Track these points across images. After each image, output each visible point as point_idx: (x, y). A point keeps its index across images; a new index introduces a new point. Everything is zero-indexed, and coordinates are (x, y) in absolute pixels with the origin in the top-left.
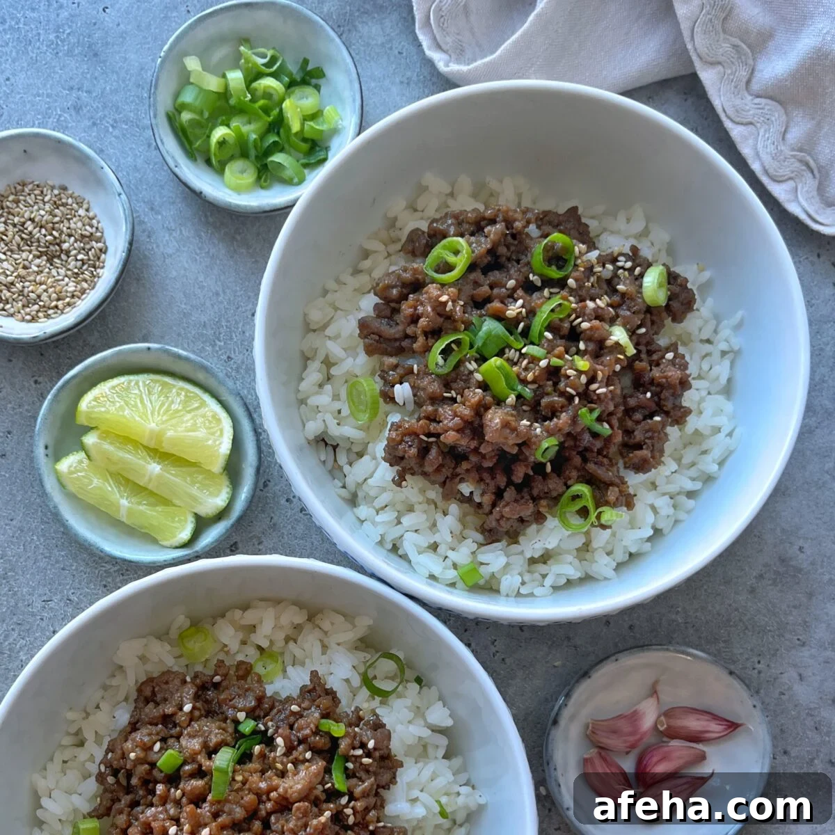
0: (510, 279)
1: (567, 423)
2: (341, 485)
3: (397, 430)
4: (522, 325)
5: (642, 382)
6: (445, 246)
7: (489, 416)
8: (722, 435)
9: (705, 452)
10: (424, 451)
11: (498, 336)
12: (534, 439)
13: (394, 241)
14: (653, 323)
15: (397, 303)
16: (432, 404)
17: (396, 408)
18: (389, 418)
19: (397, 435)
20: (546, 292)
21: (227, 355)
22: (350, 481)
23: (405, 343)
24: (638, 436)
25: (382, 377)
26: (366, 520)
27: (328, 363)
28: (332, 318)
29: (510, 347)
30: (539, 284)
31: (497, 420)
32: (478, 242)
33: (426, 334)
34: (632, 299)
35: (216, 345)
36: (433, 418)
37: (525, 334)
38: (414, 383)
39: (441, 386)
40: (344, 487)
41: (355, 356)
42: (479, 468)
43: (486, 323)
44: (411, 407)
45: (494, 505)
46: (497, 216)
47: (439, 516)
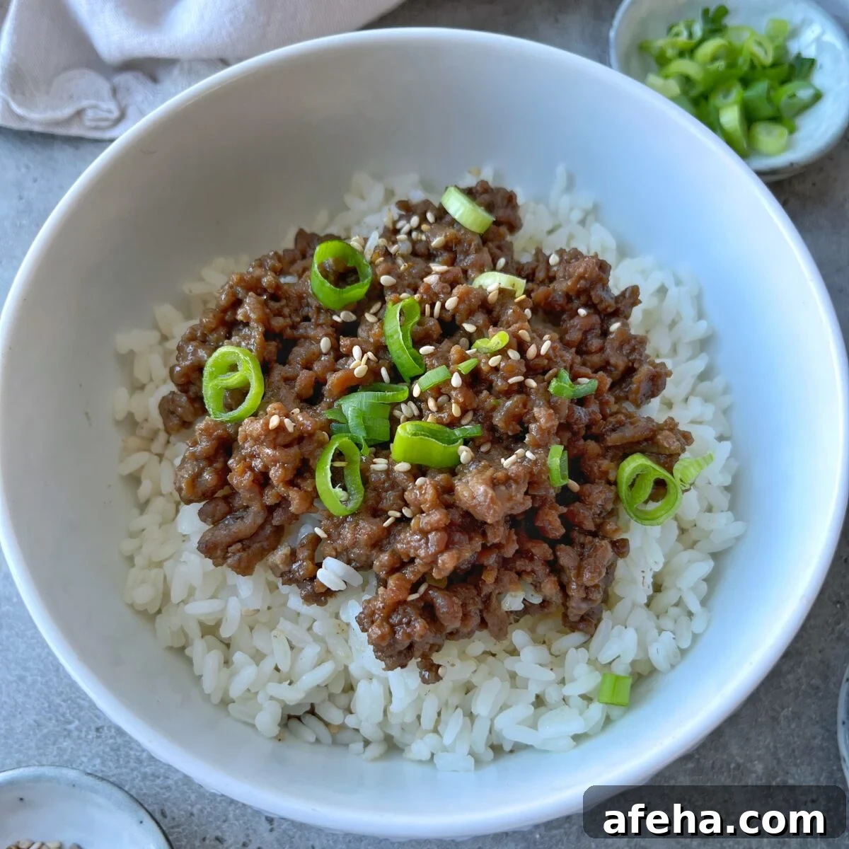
0: (319, 342)
1: (550, 415)
2: (361, 745)
3: (373, 622)
4: (384, 372)
5: (558, 309)
6: (211, 374)
7: (466, 494)
8: (673, 291)
9: (673, 324)
10: (428, 611)
11: (373, 407)
12: (535, 470)
13: (152, 439)
14: (499, 248)
15: (222, 487)
16: (382, 550)
17: (340, 598)
18: (343, 617)
19: (380, 627)
20: (369, 317)
21: (93, 728)
22: (368, 730)
23: (277, 520)
24: (619, 361)
25: (289, 582)
26: (433, 755)
27: (210, 630)
28: (165, 577)
29: (396, 405)
30: (354, 317)
31: (482, 489)
32: (245, 338)
33: (291, 483)
34: (459, 242)
35: (70, 732)
36: (400, 564)
37: (396, 377)
38: (336, 549)
39: (372, 520)
40: (367, 743)
41: (234, 591)
42: (505, 564)
43: (344, 407)
44: (357, 578)
45: (563, 588)
46: (235, 294)
47: (510, 663)
